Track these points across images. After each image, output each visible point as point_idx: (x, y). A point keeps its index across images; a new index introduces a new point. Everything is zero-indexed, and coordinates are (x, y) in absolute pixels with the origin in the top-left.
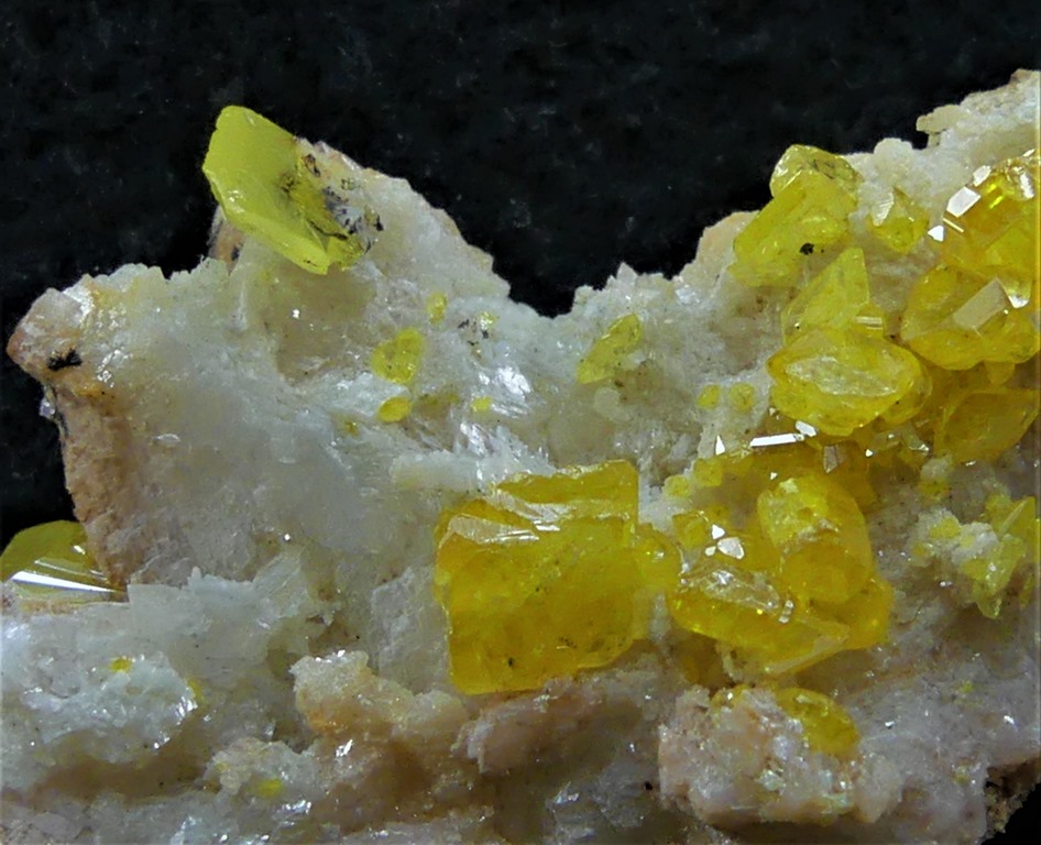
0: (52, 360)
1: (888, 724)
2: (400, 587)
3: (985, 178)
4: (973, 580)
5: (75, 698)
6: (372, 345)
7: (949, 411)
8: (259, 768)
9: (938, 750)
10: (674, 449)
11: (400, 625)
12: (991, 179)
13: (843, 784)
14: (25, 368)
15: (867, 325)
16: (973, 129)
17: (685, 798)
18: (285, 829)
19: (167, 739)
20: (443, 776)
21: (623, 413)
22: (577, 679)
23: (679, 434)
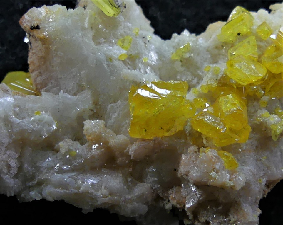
0: (32, 27)
2: (117, 105)
4: (272, 130)
5: (24, 120)
6: (117, 39)
8: (71, 148)
9: (255, 173)
10: (193, 81)
11: (115, 115)
14: (23, 27)
15: (253, 57)
17: (187, 175)
18: (75, 166)
19: (47, 136)
20: (120, 158)
21: (181, 69)
22: (162, 138)
23: (195, 77)
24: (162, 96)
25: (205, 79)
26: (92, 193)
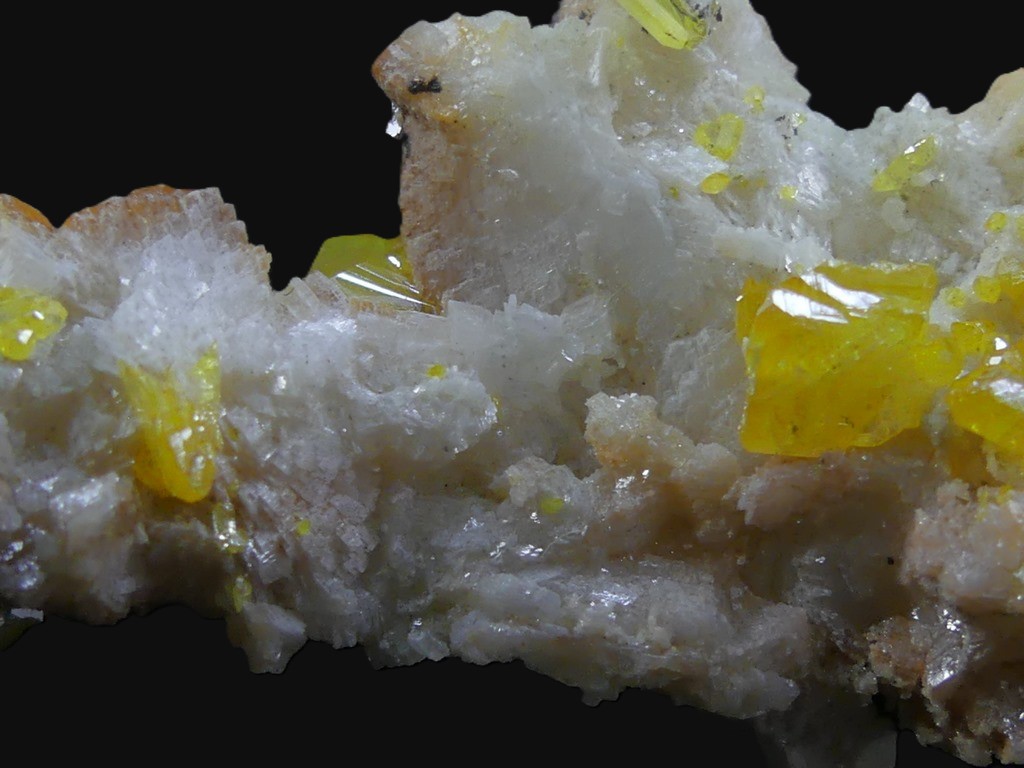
0: (415, 83)
2: (694, 345)
6: (694, 123)
8: (546, 487)
10: (945, 264)
11: (690, 379)
14: (384, 86)
17: (933, 578)
18: (559, 547)
19: (466, 447)
20: (708, 522)
21: (905, 224)
22: (848, 454)
23: (950, 251)
24: (852, 314)
25: (987, 256)
26: (614, 639)
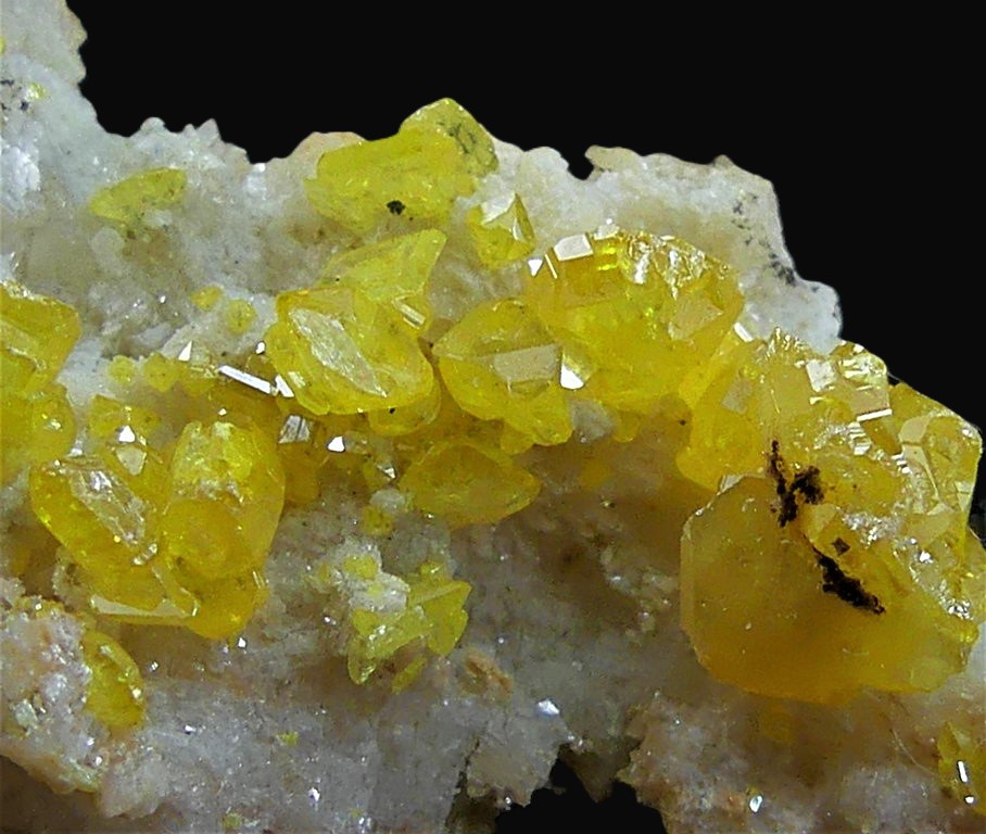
1: (188, 728)
3: (608, 237)
4: (356, 632)
7: (435, 451)
9: (222, 785)
10: (149, 332)
12: (614, 242)
13: (99, 760)
15: (407, 317)
16: (640, 186)
25: (181, 334)
